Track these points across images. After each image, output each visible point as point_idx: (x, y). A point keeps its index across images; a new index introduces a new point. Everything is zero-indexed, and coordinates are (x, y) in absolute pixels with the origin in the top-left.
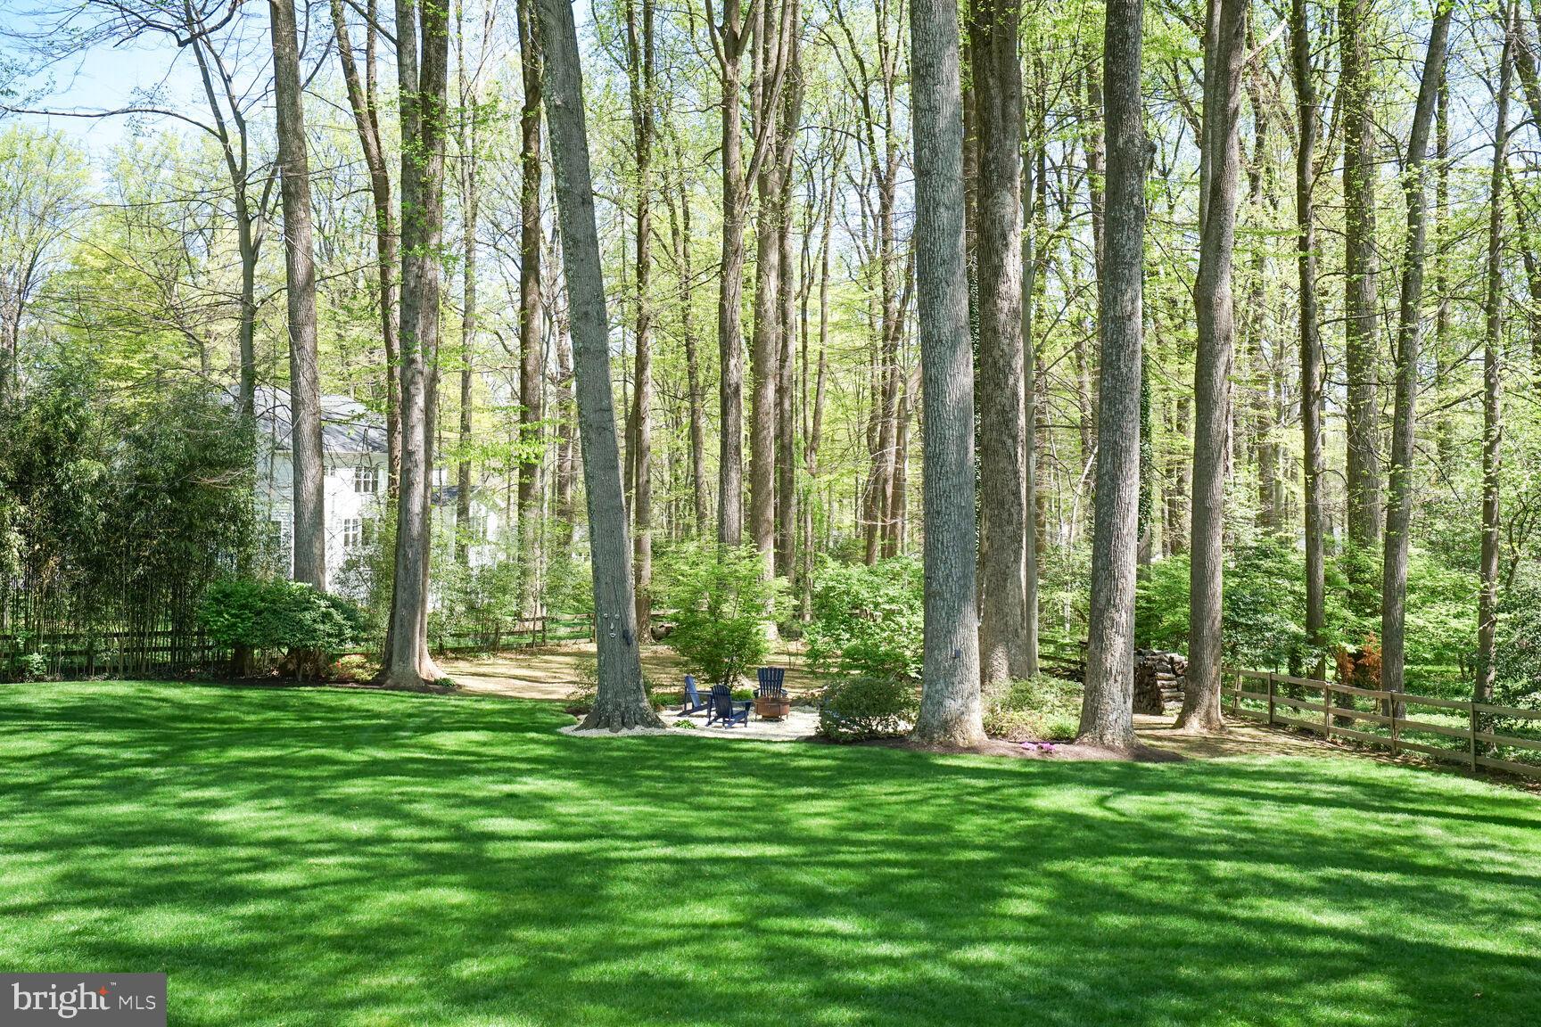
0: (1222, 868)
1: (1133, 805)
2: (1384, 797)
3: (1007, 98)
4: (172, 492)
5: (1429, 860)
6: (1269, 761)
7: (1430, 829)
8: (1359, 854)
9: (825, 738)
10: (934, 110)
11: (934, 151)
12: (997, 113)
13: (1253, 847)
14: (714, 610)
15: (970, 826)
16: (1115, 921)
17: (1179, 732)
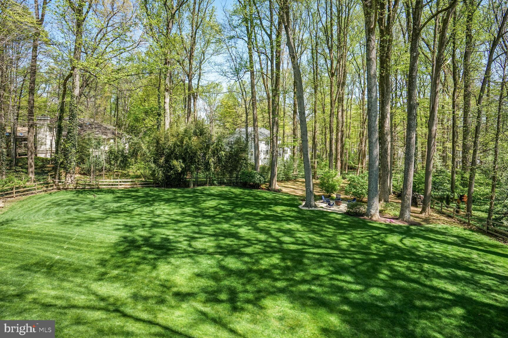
0: (426, 266)
1: (408, 242)
2: (464, 242)
3: (388, 88)
4: (235, 156)
5: (473, 267)
6: (440, 226)
7: (474, 255)
8: (456, 264)
9: (347, 214)
10: (372, 98)
11: (372, 106)
12: (385, 91)
13: (433, 260)
14: (328, 181)
15: (373, 246)
16: (402, 283)
17: (420, 215)
